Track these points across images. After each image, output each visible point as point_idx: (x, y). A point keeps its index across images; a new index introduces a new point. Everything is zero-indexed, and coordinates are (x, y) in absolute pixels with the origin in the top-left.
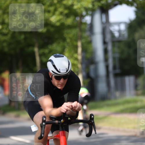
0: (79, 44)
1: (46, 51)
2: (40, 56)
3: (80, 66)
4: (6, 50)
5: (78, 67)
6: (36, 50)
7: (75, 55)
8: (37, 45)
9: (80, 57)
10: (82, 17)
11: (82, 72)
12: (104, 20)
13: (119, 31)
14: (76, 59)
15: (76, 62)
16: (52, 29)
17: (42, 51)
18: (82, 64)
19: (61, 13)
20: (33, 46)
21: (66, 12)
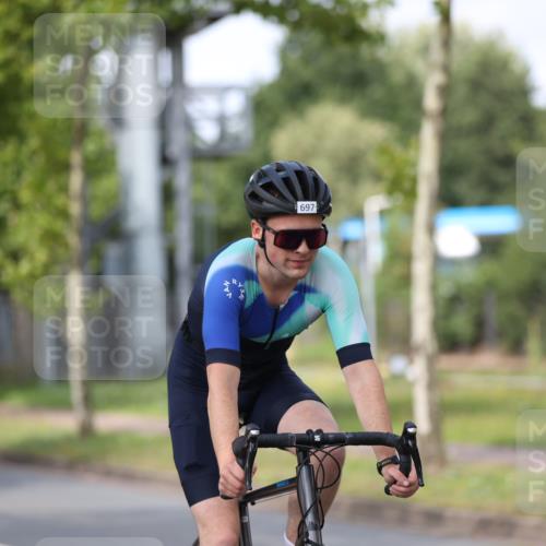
0: (76, 158)
5: (66, 245)
9: (75, 209)
12: (166, 73)
13: (222, 120)
14: (63, 214)
15: (59, 225)
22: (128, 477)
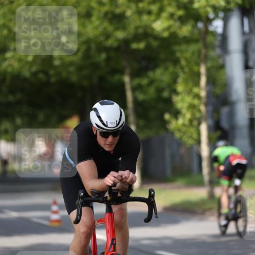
1: (144, 81)
2: (134, 89)
3: (203, 108)
4: (74, 78)
5: (200, 111)
6: (127, 79)
7: (196, 90)
8: (128, 71)
9: (203, 94)
10: (208, 21)
11: (206, 119)
14: (197, 96)
15: (196, 102)
16: (155, 44)
17: (136, 81)
19: (172, 16)
20: (121, 72)
21: (181, 13)
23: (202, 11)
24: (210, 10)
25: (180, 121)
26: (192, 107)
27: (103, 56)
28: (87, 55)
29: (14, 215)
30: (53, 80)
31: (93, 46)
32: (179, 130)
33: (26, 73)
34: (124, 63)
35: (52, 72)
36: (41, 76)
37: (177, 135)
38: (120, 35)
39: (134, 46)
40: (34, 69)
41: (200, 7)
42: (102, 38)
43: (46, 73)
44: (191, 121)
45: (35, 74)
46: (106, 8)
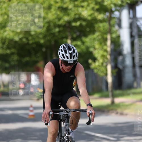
0: (109, 37)
1: (79, 43)
3: (109, 57)
4: (42, 41)
5: (107, 58)
6: (69, 41)
7: (105, 47)
8: (70, 37)
9: (109, 49)
10: (112, 12)
11: (110, 63)
12: (131, 15)
14: (106, 51)
15: (105, 54)
16: (84, 23)
18: (111, 55)
19: (93, 9)
20: (67, 38)
21: (97, 7)
22: (122, 114)
23: (108, 7)
24: (112, 6)
25: (97, 64)
26: (103, 56)
27: (57, 30)
28: (49, 29)
29: (10, 112)
30: (31, 42)
31: (52, 24)
32: (96, 68)
33: (17, 39)
34: (68, 33)
35: (30, 38)
36: (24, 40)
37: (95, 71)
38: (66, 18)
39: (74, 24)
40: (21, 36)
41: (108, 5)
42: (57, 20)
43: (27, 39)
44: (102, 64)
45: (21, 39)
46: (59, 5)
